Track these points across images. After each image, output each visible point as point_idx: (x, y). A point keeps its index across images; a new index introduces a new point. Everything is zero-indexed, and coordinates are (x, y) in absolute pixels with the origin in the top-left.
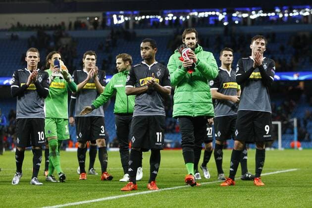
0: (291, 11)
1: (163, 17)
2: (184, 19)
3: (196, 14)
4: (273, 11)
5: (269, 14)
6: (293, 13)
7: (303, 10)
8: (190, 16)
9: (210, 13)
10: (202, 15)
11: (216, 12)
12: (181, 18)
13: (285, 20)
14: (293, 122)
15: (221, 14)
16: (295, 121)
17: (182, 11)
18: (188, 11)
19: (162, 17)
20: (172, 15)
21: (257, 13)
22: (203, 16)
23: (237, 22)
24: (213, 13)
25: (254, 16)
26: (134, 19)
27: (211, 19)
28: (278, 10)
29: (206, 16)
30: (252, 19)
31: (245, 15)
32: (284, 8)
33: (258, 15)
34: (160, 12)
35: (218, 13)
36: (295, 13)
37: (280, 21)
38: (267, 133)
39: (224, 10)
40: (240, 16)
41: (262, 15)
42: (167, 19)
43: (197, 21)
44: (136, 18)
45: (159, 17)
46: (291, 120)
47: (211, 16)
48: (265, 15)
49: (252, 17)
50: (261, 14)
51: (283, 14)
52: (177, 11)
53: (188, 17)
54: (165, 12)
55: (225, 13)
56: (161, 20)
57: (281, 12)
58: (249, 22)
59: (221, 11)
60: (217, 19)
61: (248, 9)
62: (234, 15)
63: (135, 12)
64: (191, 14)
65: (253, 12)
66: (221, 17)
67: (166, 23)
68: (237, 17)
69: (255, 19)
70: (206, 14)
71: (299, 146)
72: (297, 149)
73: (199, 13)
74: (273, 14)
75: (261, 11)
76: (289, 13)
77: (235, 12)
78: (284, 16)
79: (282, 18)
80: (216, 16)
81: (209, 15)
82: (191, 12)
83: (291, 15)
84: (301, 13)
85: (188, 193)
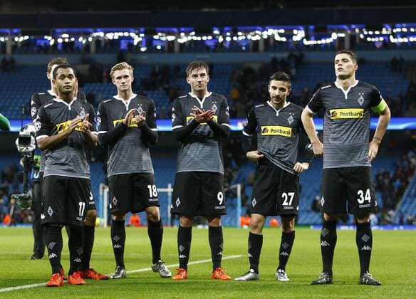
0: (234, 33)
1: (55, 38)
2: (84, 42)
3: (101, 34)
4: (210, 32)
5: (204, 38)
6: (238, 36)
7: (252, 33)
8: (93, 37)
9: (121, 34)
10: (110, 36)
11: (129, 32)
12: (80, 39)
13: (227, 45)
14: (236, 189)
15: (137, 36)
16: (239, 187)
17: (81, 30)
18: (91, 30)
19: (53, 38)
20: (67, 36)
21: (187, 34)
22: (111, 38)
23: (159, 47)
24: (126, 34)
25: (184, 39)
26: (14, 40)
27: (123, 41)
28: (216, 32)
29: (116, 37)
30: (180, 43)
31: (171, 38)
32: (226, 29)
33: (190, 38)
34: (51, 30)
35: (132, 35)
36: (241, 37)
37: (219, 47)
38: (220, 203)
39: (142, 30)
40: (164, 39)
41: (195, 38)
42: (60, 41)
43: (103, 44)
44: (16, 39)
45: (50, 38)
46: (233, 187)
47: (123, 38)
48: (199, 38)
49: (180, 41)
50: (193, 37)
51: (224, 38)
52: (74, 30)
53: (90, 39)
54: (58, 30)
55: (142, 35)
56: (52, 42)
57: (221, 34)
58: (177, 48)
59: (137, 31)
60: (131, 41)
61: (175, 30)
62: (156, 37)
63: (15, 31)
64: (95, 34)
65: (182, 34)
66: (137, 39)
67: (59, 47)
68: (159, 39)
69: (184, 43)
70: (116, 35)
71: (243, 224)
72: (242, 227)
73: (105, 33)
74: (210, 38)
75: (193, 33)
76: (232, 36)
77: (156, 34)
78: (225, 40)
79: (222, 42)
80: (130, 38)
81: (119, 36)
82: (96, 31)
83: (235, 38)
84: (249, 37)
85: (90, 287)
